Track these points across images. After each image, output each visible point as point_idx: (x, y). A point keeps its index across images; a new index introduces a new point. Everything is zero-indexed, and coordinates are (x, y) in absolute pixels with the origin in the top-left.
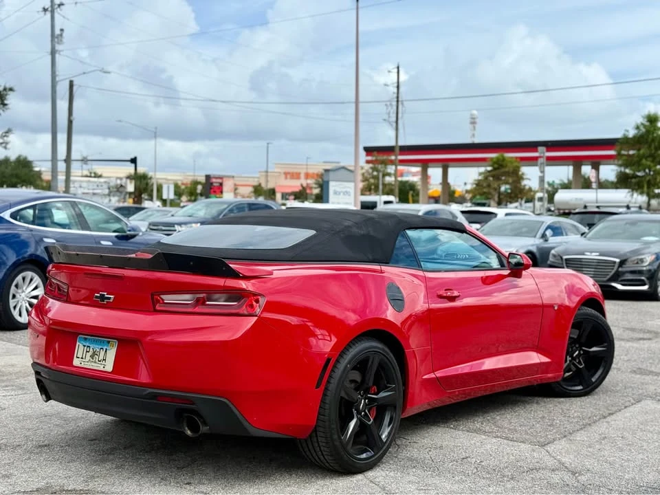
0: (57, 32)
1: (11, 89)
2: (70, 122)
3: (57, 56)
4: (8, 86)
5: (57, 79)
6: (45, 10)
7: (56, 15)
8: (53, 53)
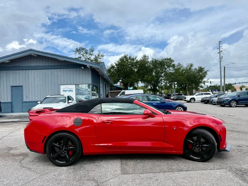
0: (221, 57)
1: (208, 71)
2: (225, 76)
3: (221, 62)
4: (207, 70)
5: (221, 67)
6: (218, 53)
7: (221, 53)
8: (220, 61)
